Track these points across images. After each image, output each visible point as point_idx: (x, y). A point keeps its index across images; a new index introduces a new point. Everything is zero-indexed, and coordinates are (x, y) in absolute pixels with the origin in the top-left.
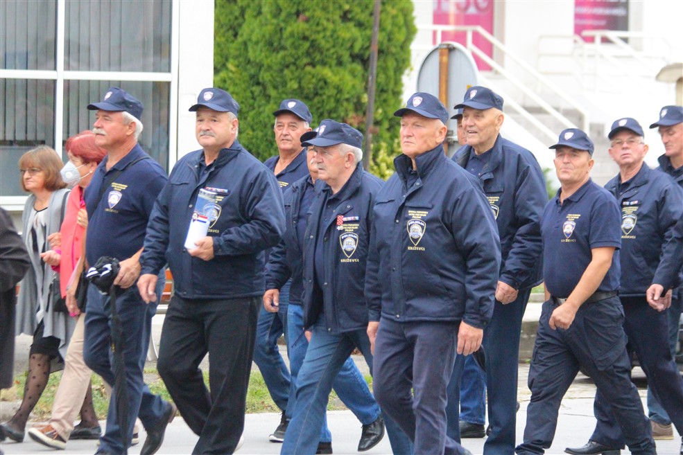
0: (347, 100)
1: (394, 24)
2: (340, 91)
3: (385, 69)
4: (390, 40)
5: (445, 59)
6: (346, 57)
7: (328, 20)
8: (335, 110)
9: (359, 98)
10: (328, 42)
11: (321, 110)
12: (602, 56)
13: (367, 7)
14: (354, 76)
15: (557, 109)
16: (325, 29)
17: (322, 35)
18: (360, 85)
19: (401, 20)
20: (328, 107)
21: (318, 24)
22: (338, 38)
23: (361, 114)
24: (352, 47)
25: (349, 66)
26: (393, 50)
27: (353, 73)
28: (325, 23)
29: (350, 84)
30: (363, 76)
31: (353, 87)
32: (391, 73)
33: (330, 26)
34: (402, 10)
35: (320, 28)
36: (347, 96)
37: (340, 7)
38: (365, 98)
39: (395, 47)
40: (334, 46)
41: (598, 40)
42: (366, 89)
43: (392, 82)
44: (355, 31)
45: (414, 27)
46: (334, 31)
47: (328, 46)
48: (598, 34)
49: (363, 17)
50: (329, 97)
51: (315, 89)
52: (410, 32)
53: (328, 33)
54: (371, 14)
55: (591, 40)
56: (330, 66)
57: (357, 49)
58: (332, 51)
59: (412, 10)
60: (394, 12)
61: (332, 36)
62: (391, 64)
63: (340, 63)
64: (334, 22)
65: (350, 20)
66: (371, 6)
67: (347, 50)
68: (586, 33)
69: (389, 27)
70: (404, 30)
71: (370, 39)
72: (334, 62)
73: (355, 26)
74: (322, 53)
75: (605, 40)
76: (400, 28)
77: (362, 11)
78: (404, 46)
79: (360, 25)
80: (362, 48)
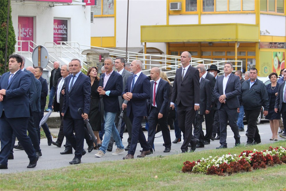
1: (11, 40)
3: (8, 52)
4: (9, 44)
5: (40, 49)
9: (2, 60)
12: (62, 48)
13: (3, 36)
15: (51, 61)
18: (2, 56)
23: (2, 64)
26: (11, 47)
30: (3, 54)
34: (12, 37)
38: (4, 60)
39: (11, 46)
41: (61, 44)
42: (4, 57)
45: (16, 41)
48: (61, 42)
52: (15, 42)
54: (5, 38)
55: (59, 44)
59: (15, 37)
60: (11, 37)
62: (10, 50)
66: (5, 36)
68: (58, 42)
69: (9, 41)
70: (13, 42)
71: (5, 44)
75: (63, 44)
76: (12, 41)
77: (2, 37)
78: (13, 46)
79: (2, 40)
80: (2, 47)
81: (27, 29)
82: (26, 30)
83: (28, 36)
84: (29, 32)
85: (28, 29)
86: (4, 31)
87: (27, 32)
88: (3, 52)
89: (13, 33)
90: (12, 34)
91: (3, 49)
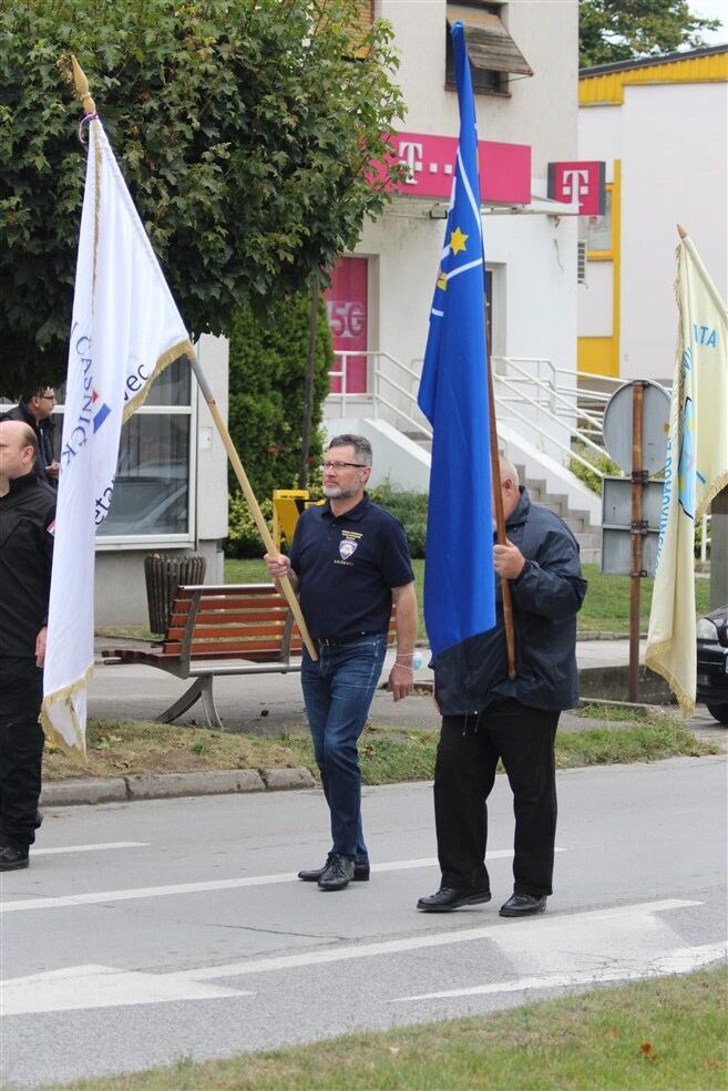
0: (268, 428)
2: (262, 418)
3: (305, 396)
6: (268, 385)
7: (250, 346)
8: (256, 439)
9: (280, 427)
10: (250, 369)
11: (243, 439)
13: (287, 332)
14: (275, 404)
16: (247, 355)
17: (244, 361)
18: (281, 413)
19: (321, 345)
20: (250, 436)
21: (239, 351)
22: (260, 364)
23: (280, 443)
24: (274, 373)
25: (270, 393)
26: (313, 376)
27: (273, 400)
28: (247, 348)
29: (273, 411)
30: (283, 403)
31: (275, 416)
32: (311, 400)
33: (253, 352)
34: (321, 335)
35: (241, 354)
36: (269, 424)
37: (261, 333)
38: (287, 427)
39: (316, 373)
40: (255, 373)
42: (286, 417)
43: (312, 409)
44: (277, 358)
45: (331, 352)
46: (256, 357)
47: (250, 372)
49: (283, 342)
50: (251, 425)
51: (236, 416)
52: (328, 358)
53: (250, 360)
54: (292, 340)
56: (252, 394)
57: (278, 377)
58: (254, 378)
61: (253, 363)
62: (312, 391)
63: (262, 391)
64: (255, 349)
65: (271, 346)
66: (291, 331)
67: (268, 377)
69: (309, 353)
70: (323, 356)
71: (291, 366)
72: (256, 389)
73: (277, 352)
74: (243, 380)
76: (320, 354)
78: (323, 373)
79: (281, 351)
80: (283, 375)
81: (343, 306)
82: (340, 311)
83: (347, 334)
84: (350, 316)
85: (348, 305)
86: (288, 313)
87: (346, 319)
88: (285, 397)
89: (323, 323)
90: (320, 325)
91: (287, 384)
